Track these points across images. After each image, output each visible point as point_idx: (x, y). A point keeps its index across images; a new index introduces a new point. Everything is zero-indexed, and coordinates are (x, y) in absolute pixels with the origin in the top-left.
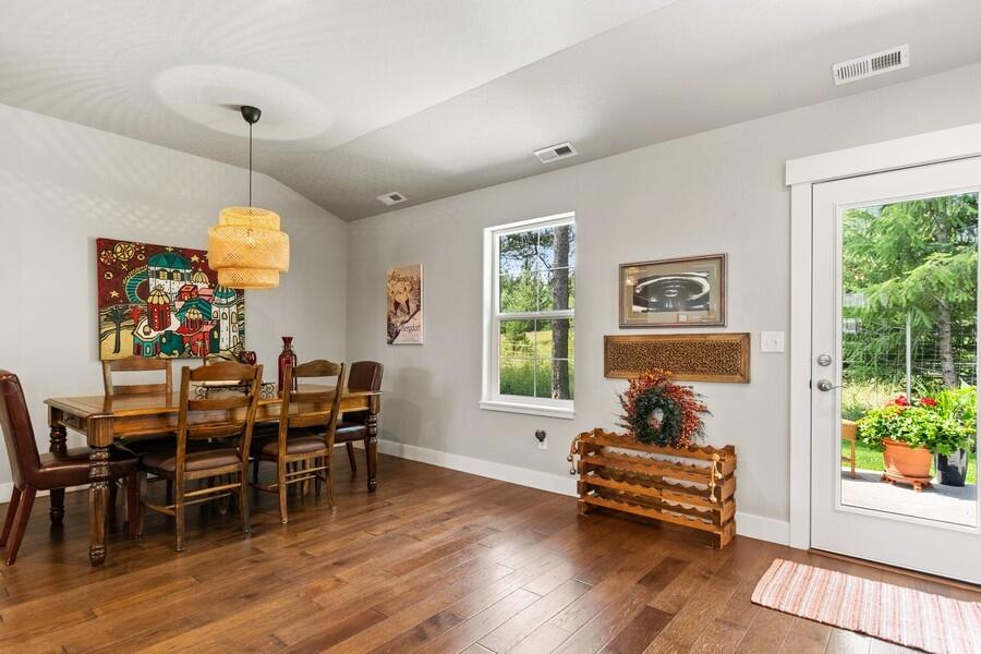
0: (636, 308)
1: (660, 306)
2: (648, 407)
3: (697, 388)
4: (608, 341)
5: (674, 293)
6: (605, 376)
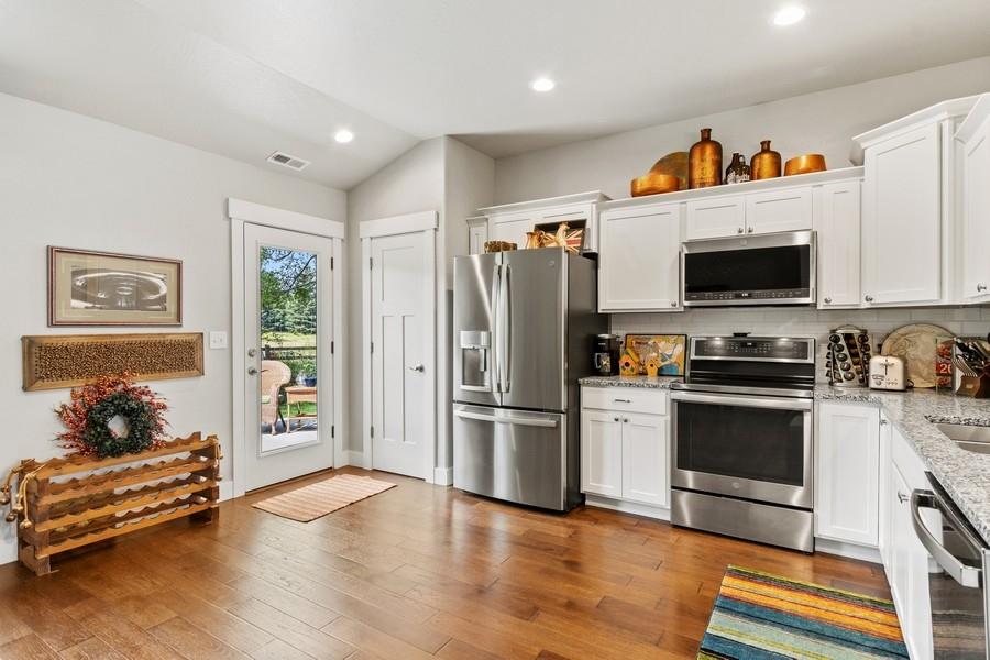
0: (76, 303)
1: (111, 304)
2: (112, 416)
3: (154, 386)
4: (30, 344)
5: (127, 291)
6: (25, 389)
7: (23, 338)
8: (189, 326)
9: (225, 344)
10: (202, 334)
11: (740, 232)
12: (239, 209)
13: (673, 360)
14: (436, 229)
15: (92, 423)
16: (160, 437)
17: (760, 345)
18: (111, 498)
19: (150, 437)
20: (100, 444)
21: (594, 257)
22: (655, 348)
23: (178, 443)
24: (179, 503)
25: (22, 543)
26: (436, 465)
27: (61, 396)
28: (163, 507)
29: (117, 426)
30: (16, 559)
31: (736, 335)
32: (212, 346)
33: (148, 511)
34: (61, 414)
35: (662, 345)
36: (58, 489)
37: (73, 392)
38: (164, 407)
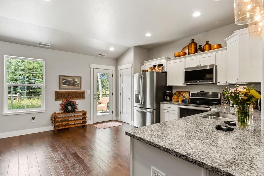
0: (63, 85)
1: (69, 85)
2: (69, 106)
3: (76, 101)
4: (56, 92)
5: (72, 83)
6: (55, 100)
7: (55, 91)
8: (83, 89)
9: (90, 93)
10: (85, 91)
11: (198, 65)
12: (92, 66)
13: (186, 98)
14: (132, 67)
15: (65, 107)
16: (77, 110)
17: (206, 94)
18: (68, 121)
19: (75, 110)
20: (66, 111)
21: (166, 73)
22: (182, 95)
23: (80, 112)
24: (80, 123)
25: (54, 127)
26: (132, 121)
27: (61, 102)
28: (77, 124)
29: (70, 108)
30: (53, 129)
31: (201, 92)
32: (87, 93)
33: (75, 124)
34: (60, 105)
35: (184, 94)
36: (59, 118)
37: (63, 101)
38: (78, 105)
